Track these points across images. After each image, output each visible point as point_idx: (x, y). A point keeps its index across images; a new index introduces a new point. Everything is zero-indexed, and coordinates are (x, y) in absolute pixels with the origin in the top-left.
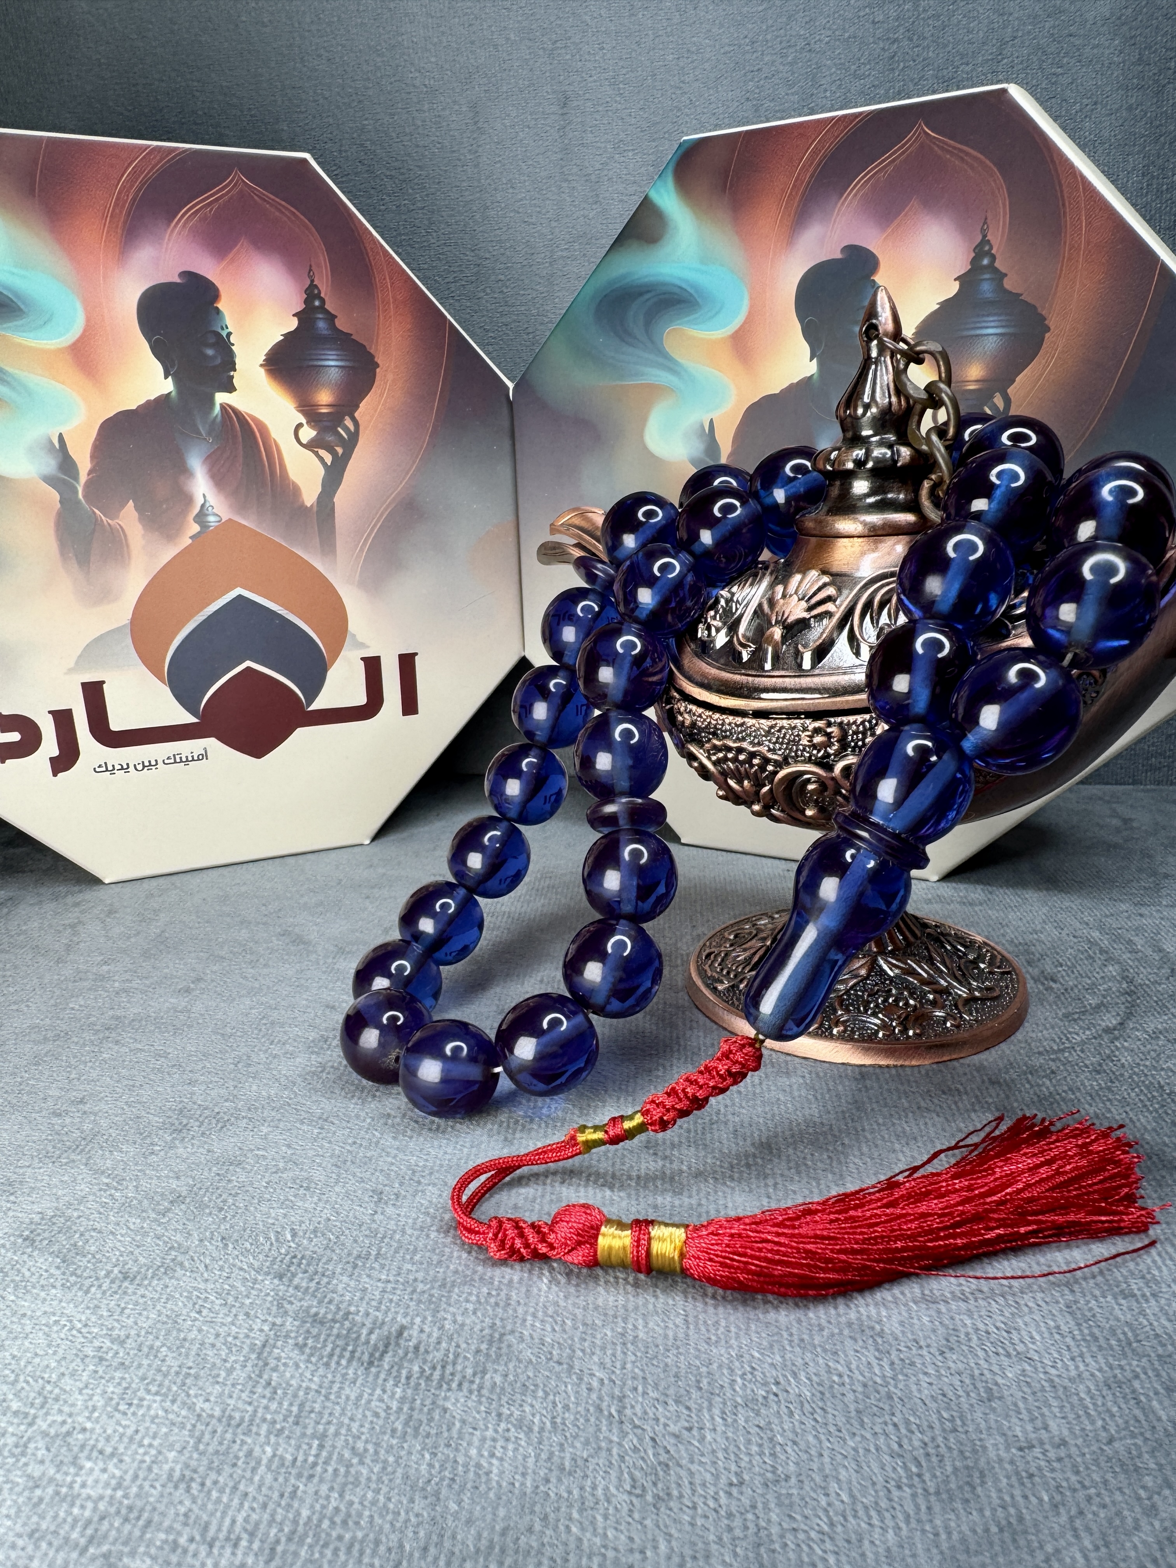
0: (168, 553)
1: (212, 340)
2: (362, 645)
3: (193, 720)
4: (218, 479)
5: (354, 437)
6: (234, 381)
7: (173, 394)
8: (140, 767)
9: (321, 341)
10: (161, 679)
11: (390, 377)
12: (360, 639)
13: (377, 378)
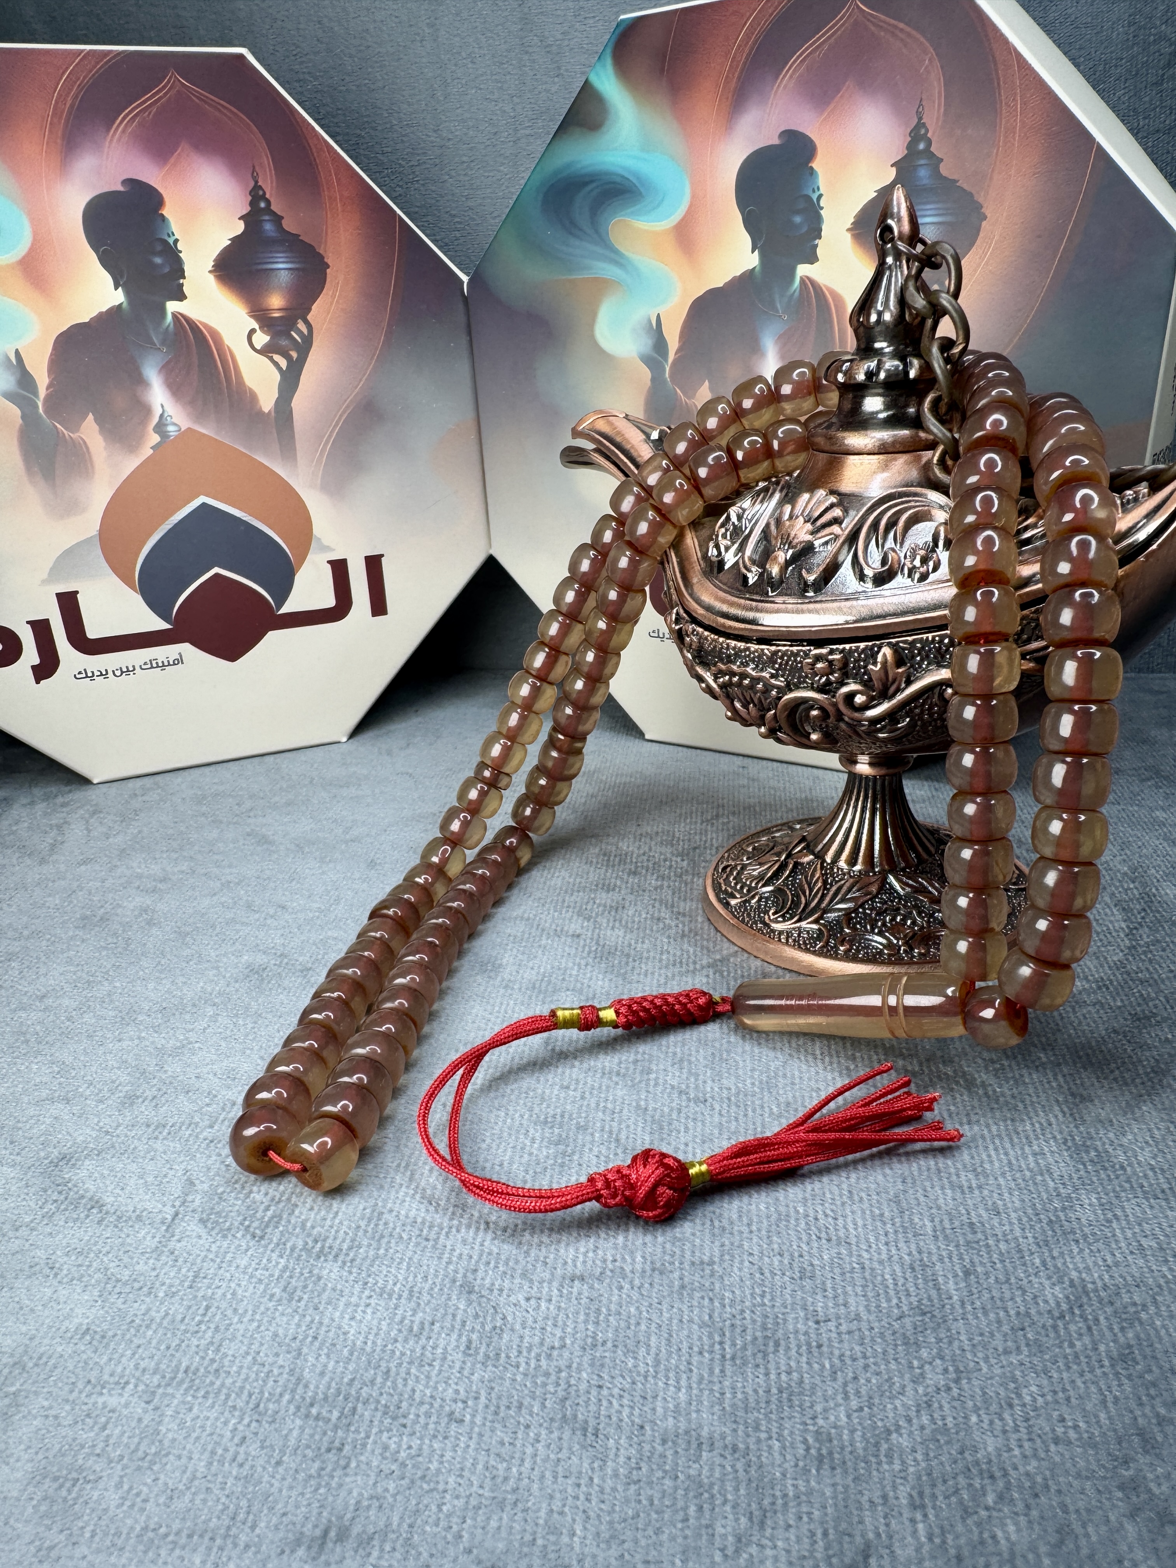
0: (130, 464)
1: (159, 248)
2: (328, 549)
3: (168, 626)
4: (175, 388)
5: (308, 341)
6: (185, 288)
7: (125, 305)
8: (118, 673)
9: (269, 243)
10: (132, 587)
11: (341, 278)
12: (326, 542)
13: (328, 279)
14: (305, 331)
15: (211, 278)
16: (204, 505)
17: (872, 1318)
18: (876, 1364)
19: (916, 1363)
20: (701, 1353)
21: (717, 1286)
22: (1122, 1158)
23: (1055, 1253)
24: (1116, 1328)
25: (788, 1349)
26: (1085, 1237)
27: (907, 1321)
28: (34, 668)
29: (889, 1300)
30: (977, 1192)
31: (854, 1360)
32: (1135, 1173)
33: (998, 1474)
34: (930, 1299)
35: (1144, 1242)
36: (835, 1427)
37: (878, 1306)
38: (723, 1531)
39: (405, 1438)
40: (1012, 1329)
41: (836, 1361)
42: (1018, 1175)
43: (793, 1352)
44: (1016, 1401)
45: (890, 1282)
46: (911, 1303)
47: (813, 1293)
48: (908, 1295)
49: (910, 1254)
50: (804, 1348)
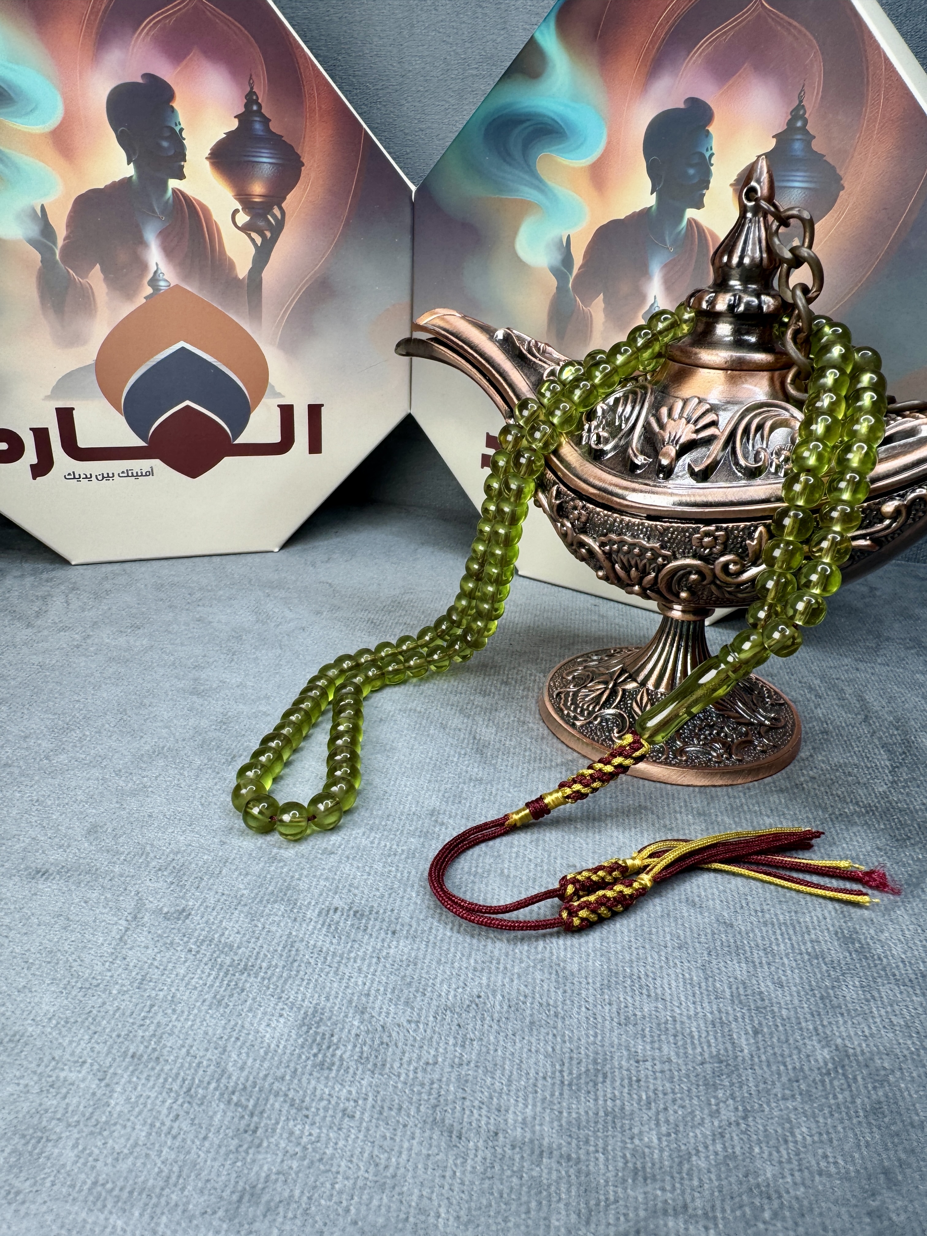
0: (126, 309)
1: (167, 134)
2: (279, 395)
3: (143, 444)
4: (169, 252)
5: (280, 225)
6: (185, 170)
7: (134, 178)
8: (100, 478)
9: (257, 141)
11: (313, 175)
12: (278, 389)
13: (302, 175)
14: (279, 216)
15: (207, 163)
16: (183, 349)
17: (681, 1061)
18: (681, 1099)
19: (713, 1101)
20: (544, 1078)
21: (560, 1024)
22: (879, 951)
23: (825, 1023)
24: (870, 1086)
25: (613, 1081)
26: (848, 1011)
27: (708, 1066)
28: (32, 466)
29: (694, 1048)
30: (766, 967)
31: (665, 1094)
32: (889, 964)
33: (774, 1196)
34: (726, 1050)
35: (893, 1019)
36: (649, 1147)
37: (685, 1053)
38: (557, 1223)
39: (307, 1127)
40: (790, 1080)
41: (651, 1094)
42: (799, 957)
43: (618, 1084)
44: (790, 1139)
45: (696, 1034)
46: (711, 1052)
47: (635, 1037)
48: (709, 1046)
49: (712, 1013)
50: (626, 1081)
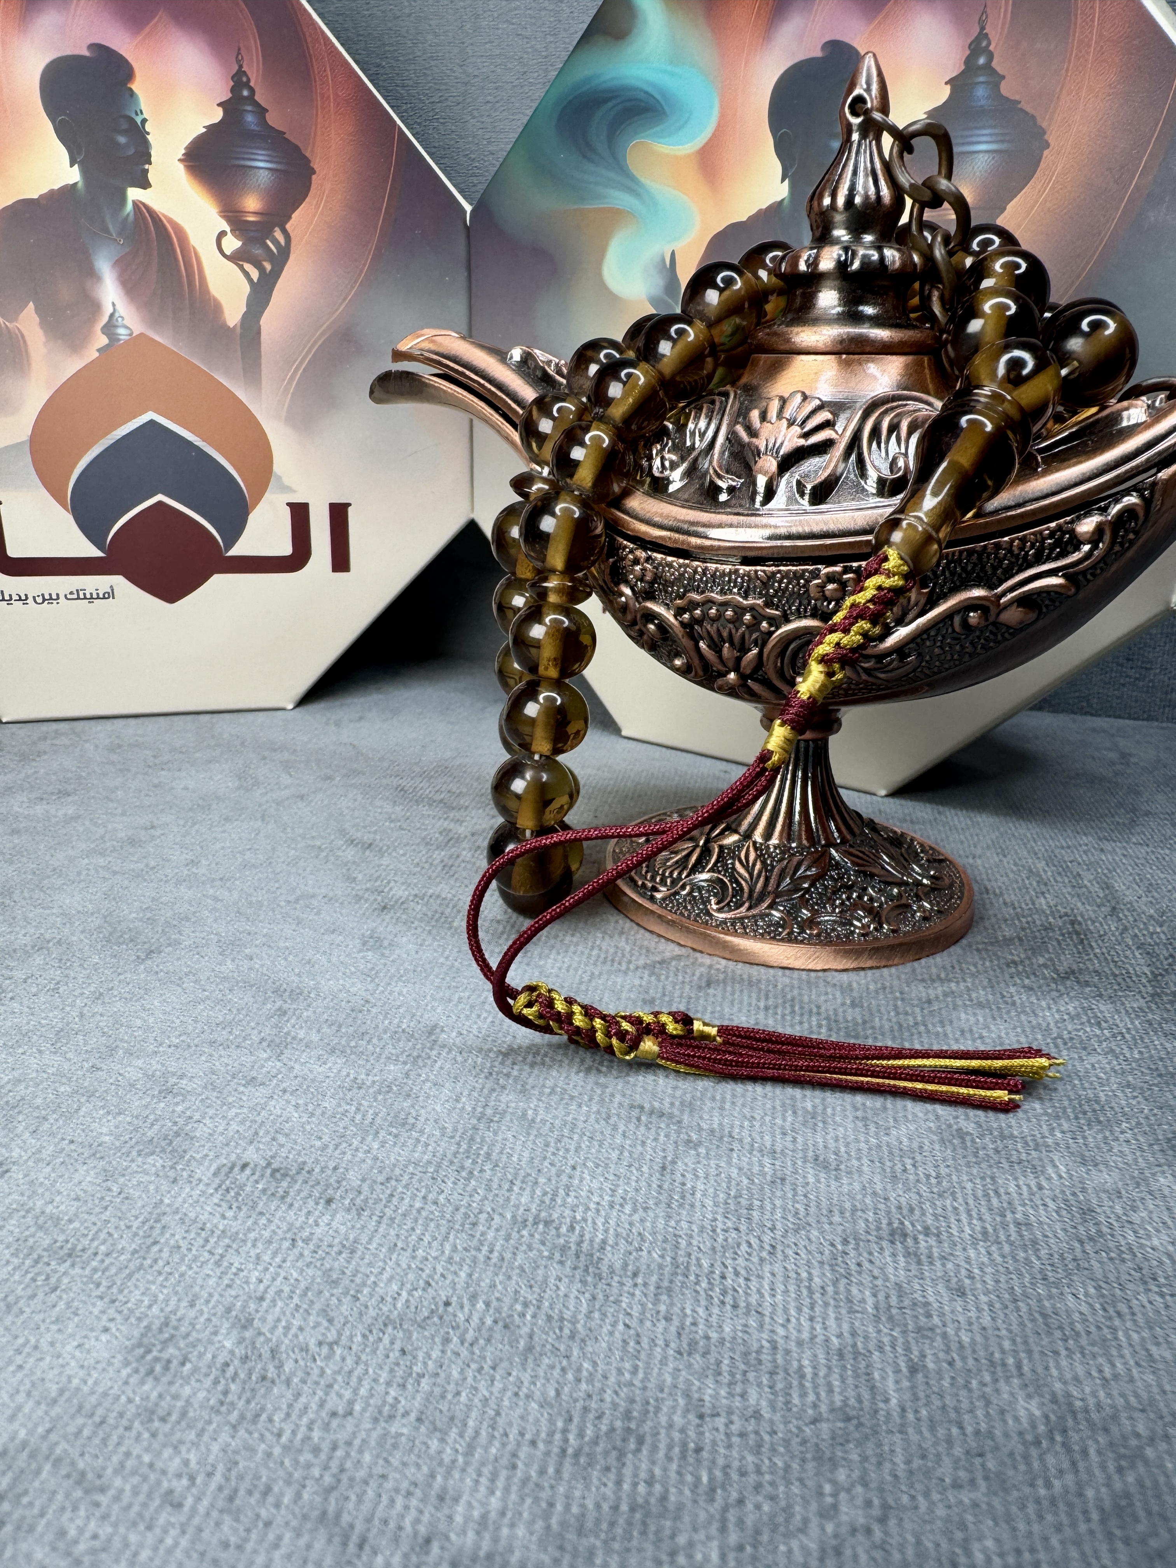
0: (72, 366)
1: (125, 126)
2: (289, 489)
3: (99, 554)
4: (129, 286)
5: (285, 252)
6: (150, 176)
7: (80, 185)
8: (39, 600)
9: (249, 137)
11: (328, 186)
12: (286, 481)
13: (313, 187)
14: (282, 241)
15: (181, 167)
16: (152, 422)
17: (777, 1417)
18: (772, 1483)
19: (828, 1488)
20: (533, 1443)
21: (576, 1352)
24: (1111, 1466)
25: (655, 1448)
27: (824, 1426)
29: (803, 1395)
30: (938, 1264)
34: (860, 1400)
37: (787, 1403)
39: (92, 1523)
40: (967, 1453)
41: (718, 1473)
42: (994, 1248)
43: (661, 1454)
45: (808, 1371)
46: (832, 1402)
47: (702, 1376)
48: (830, 1391)
49: (840, 1336)
50: (677, 1450)
